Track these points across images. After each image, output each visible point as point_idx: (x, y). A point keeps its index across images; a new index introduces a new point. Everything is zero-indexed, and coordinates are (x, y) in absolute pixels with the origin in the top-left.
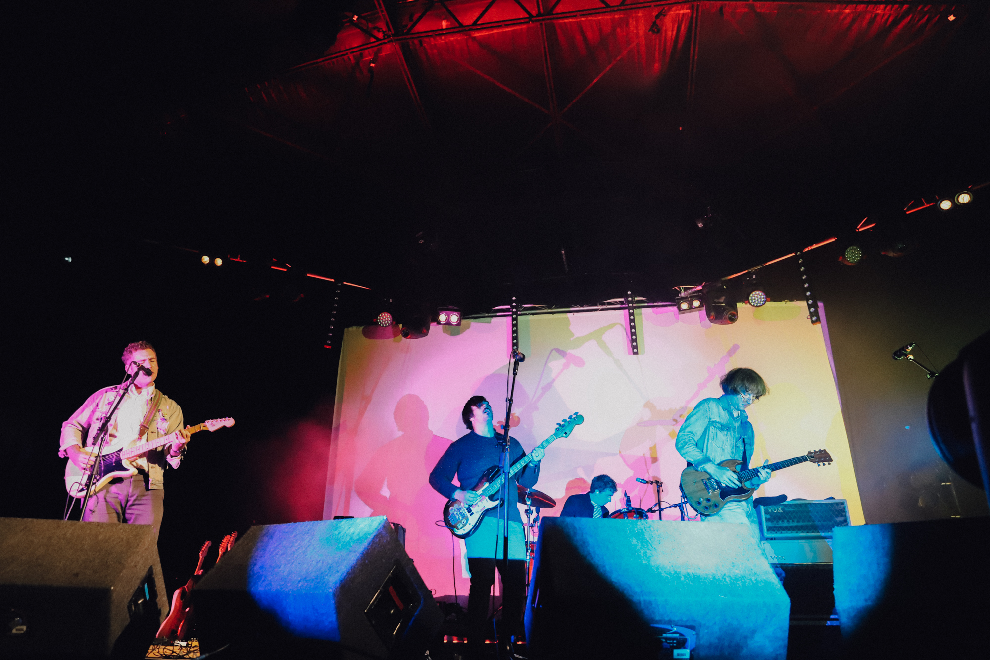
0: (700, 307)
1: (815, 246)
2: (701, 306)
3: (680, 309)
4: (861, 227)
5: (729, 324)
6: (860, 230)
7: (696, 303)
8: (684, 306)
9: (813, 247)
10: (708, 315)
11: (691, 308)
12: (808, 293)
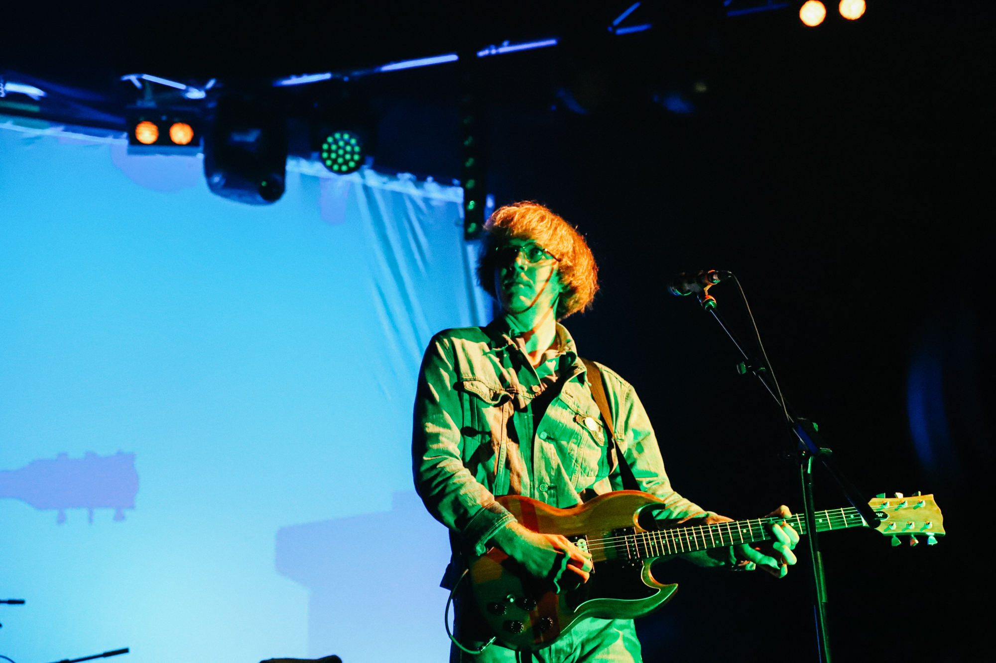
0: (189, 144)
1: (506, 49)
2: (193, 143)
3: (134, 141)
4: (623, 24)
5: (259, 203)
6: (620, 31)
7: (181, 134)
8: (147, 133)
9: (502, 50)
10: (209, 171)
11: (164, 140)
12: (470, 163)
